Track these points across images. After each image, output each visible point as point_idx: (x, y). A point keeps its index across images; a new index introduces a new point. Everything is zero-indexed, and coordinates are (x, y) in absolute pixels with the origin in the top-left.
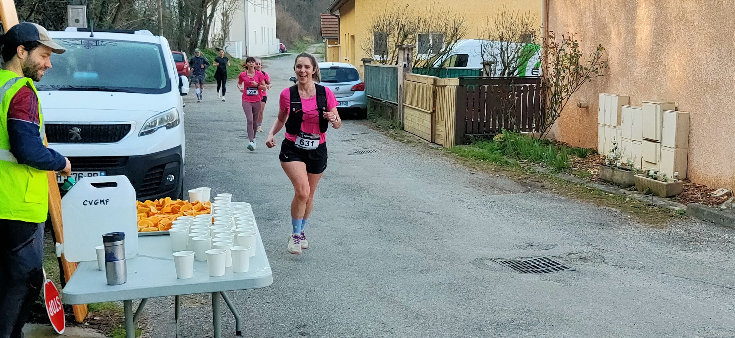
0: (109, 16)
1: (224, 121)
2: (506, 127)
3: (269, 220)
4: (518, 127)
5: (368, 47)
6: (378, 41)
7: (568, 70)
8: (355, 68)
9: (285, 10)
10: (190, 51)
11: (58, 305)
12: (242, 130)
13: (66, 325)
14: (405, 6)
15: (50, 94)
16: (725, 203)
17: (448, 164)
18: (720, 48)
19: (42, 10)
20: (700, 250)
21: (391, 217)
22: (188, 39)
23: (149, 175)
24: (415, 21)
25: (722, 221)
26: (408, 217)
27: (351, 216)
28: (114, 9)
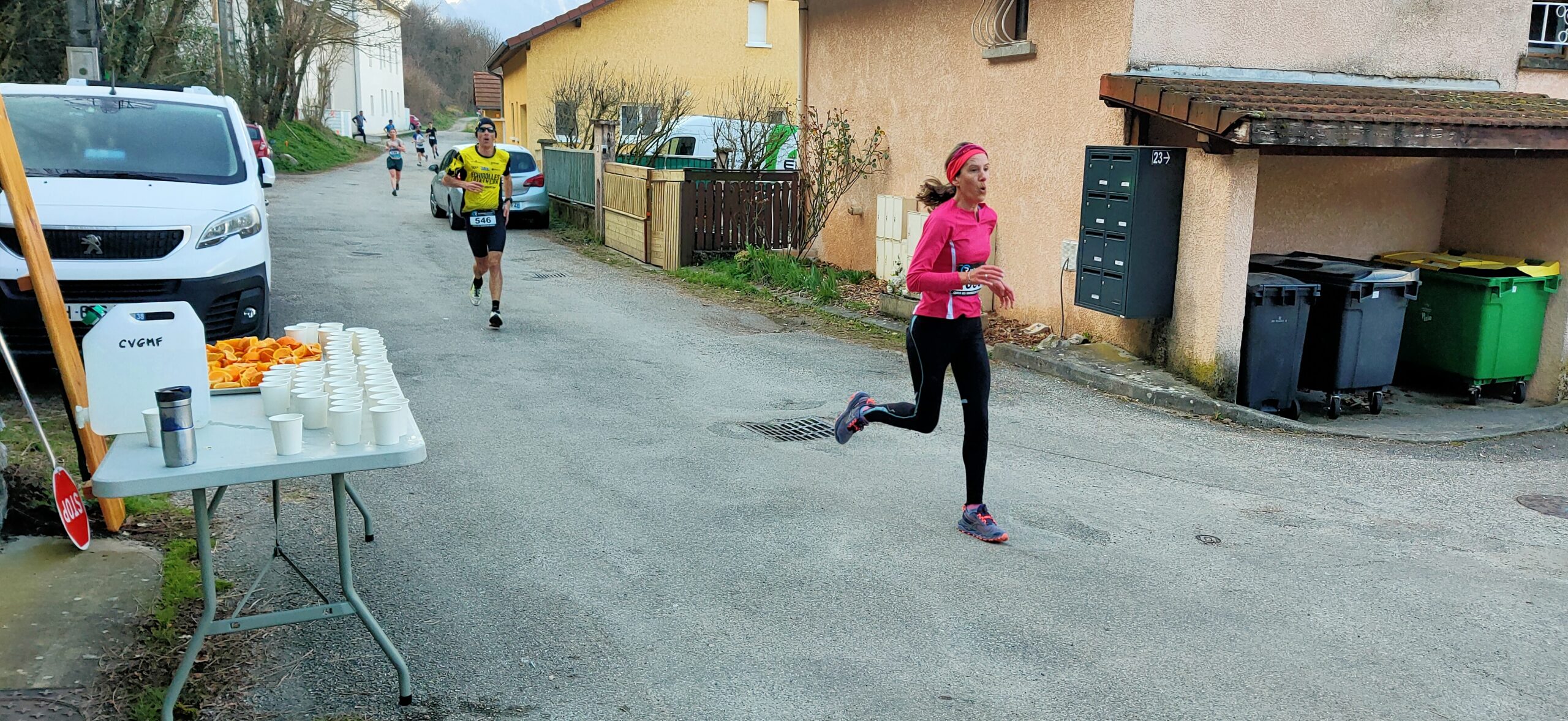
0: (137, 66)
1: (328, 230)
2: (752, 241)
3: (406, 374)
4: (769, 240)
5: (548, 122)
6: (564, 115)
7: (836, 162)
8: (530, 153)
9: (416, 62)
10: (269, 124)
11: (78, 507)
12: (356, 244)
13: (91, 536)
14: (602, 63)
15: (46, 182)
16: (1042, 342)
17: (671, 293)
18: (1037, 134)
19: (22, 53)
20: (1011, 404)
21: (592, 368)
22: (265, 106)
23: (217, 308)
24: (617, 86)
25: (1039, 365)
26: (617, 368)
27: (531, 368)
28: (145, 55)
